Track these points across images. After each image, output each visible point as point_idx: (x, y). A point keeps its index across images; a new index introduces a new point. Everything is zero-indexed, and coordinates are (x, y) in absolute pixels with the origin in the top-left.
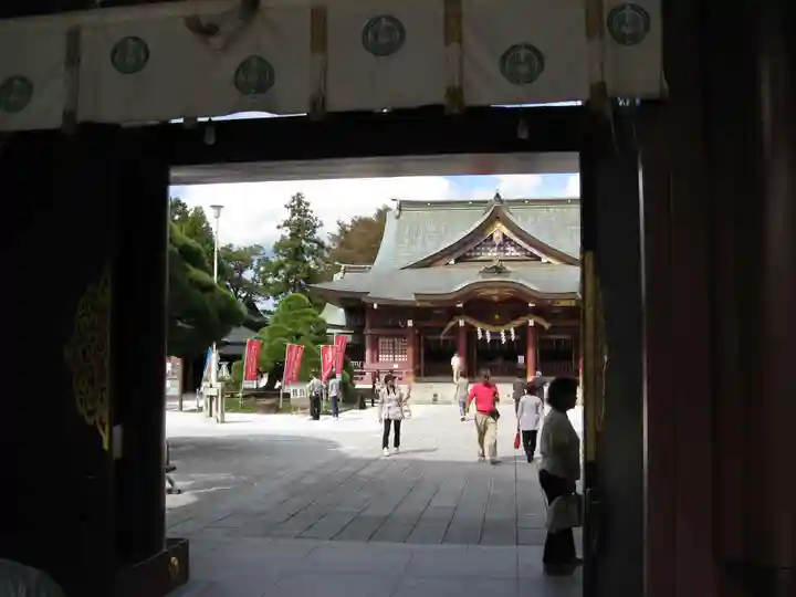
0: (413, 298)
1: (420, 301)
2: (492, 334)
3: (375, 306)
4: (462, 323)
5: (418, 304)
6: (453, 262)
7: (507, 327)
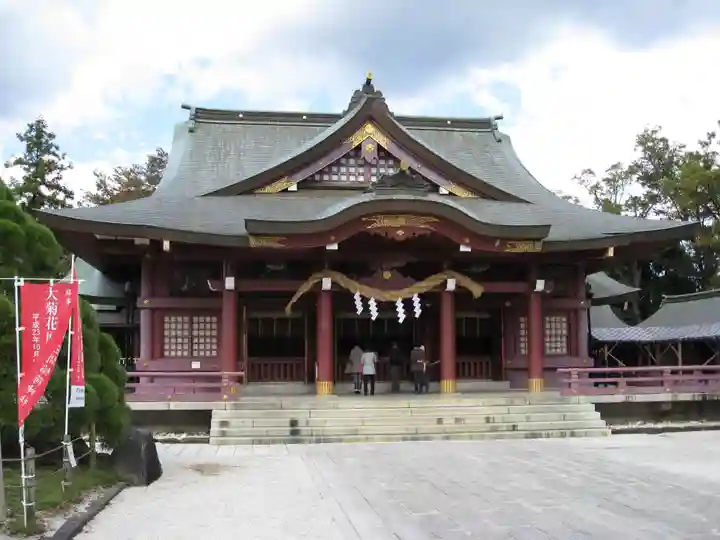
0: (243, 231)
1: (256, 235)
2: (379, 304)
3: (166, 245)
4: (327, 284)
5: (253, 243)
6: (294, 188)
7: (405, 293)
